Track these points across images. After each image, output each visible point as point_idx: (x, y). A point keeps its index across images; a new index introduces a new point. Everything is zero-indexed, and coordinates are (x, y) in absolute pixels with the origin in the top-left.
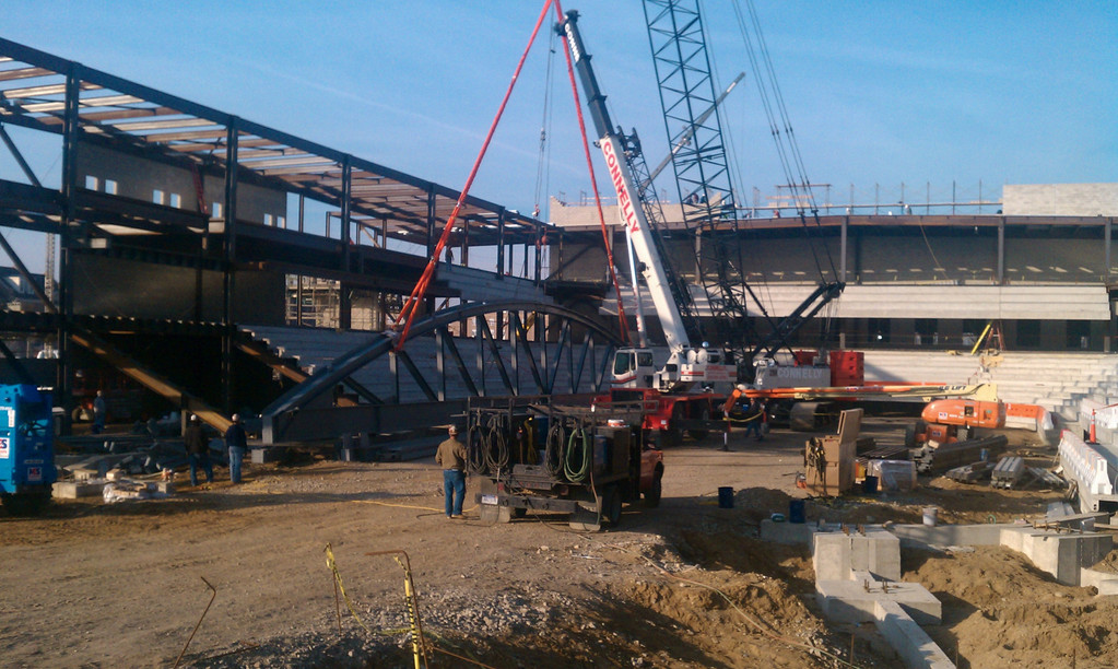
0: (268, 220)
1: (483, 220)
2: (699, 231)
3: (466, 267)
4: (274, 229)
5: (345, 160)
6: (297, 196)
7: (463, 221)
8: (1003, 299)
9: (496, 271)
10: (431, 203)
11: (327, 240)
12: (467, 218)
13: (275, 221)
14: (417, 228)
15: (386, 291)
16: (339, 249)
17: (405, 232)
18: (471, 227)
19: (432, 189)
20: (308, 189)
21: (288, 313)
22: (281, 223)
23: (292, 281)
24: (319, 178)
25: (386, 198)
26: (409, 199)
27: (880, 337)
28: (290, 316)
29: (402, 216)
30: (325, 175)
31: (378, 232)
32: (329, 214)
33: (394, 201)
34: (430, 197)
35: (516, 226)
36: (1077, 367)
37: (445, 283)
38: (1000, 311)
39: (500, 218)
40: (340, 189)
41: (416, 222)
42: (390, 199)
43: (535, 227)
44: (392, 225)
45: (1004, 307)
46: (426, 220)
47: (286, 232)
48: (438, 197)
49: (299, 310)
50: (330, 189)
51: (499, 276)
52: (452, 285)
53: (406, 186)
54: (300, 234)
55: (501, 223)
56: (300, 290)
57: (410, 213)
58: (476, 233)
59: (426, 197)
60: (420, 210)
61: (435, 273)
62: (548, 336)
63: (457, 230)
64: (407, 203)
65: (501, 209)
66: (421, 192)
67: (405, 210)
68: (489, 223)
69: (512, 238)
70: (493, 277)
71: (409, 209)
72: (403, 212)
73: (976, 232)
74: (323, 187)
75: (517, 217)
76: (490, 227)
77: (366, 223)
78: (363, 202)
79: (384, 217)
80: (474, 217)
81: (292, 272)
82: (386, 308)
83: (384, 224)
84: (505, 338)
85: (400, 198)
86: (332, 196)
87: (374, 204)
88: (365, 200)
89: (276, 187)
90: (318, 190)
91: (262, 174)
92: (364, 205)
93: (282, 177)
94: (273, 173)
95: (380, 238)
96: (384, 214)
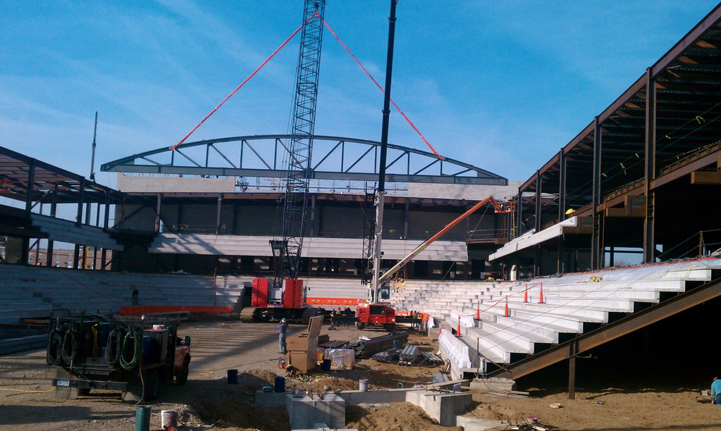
1: (68, 185)
2: (220, 199)
3: (54, 217)
7: (54, 186)
8: (407, 248)
9: (76, 221)
10: (31, 173)
12: (56, 184)
14: (19, 189)
18: (59, 190)
19: (32, 162)
26: (15, 169)
27: (333, 270)
34: (30, 168)
35: (92, 190)
36: (448, 289)
37: (38, 228)
39: (81, 184)
41: (20, 185)
43: (105, 192)
46: (26, 185)
48: (36, 168)
51: (78, 224)
52: (43, 230)
55: (81, 189)
57: (13, 179)
58: (64, 194)
59: (28, 168)
60: (23, 177)
61: (31, 221)
62: (111, 266)
63: (49, 192)
64: (13, 171)
65: (81, 179)
66: (25, 165)
67: (10, 176)
68: (73, 188)
69: (89, 198)
70: (74, 225)
71: (15, 176)
72: (9, 178)
73: (392, 207)
75: (93, 185)
76: (73, 191)
80: (62, 183)
84: (79, 267)
85: (9, 168)
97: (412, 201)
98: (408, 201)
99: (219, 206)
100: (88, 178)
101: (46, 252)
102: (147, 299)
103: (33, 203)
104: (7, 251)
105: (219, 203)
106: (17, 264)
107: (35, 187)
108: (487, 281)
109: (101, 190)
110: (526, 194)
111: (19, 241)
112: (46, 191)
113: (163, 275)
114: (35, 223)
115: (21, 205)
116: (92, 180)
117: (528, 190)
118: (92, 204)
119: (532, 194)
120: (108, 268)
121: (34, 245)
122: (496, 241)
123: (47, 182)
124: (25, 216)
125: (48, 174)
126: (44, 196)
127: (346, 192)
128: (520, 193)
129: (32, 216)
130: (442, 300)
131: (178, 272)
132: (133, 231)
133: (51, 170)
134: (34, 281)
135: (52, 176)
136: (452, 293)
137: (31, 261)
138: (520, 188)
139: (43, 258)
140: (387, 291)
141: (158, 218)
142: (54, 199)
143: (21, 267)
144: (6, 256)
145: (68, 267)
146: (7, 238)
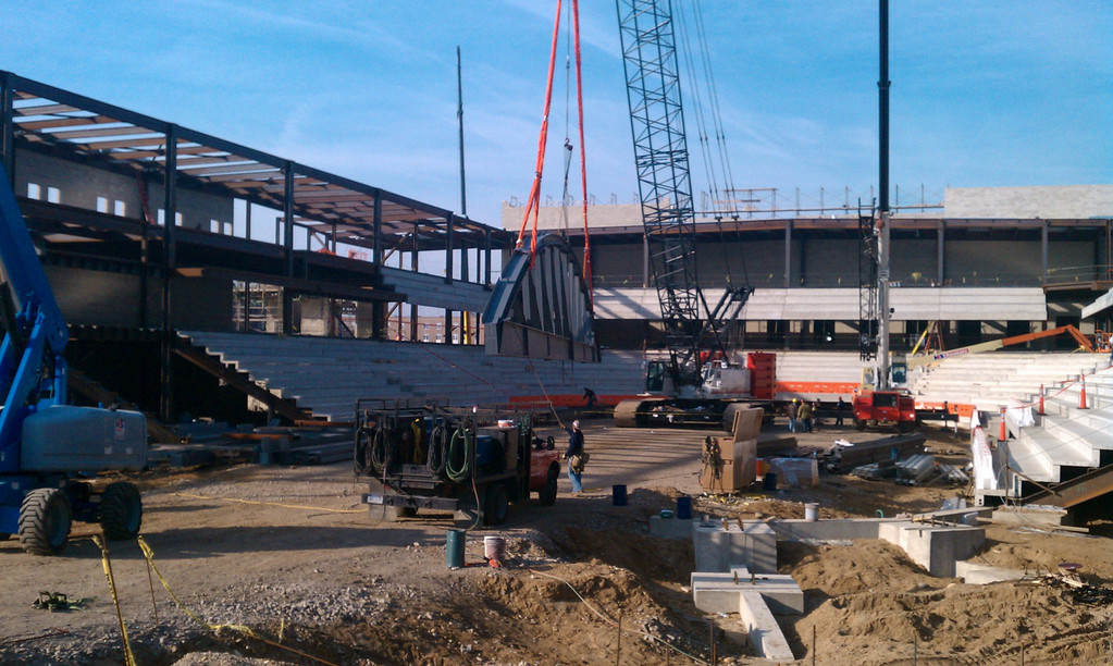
0: (214, 227)
1: (432, 224)
2: (647, 236)
3: (415, 272)
4: (221, 236)
5: (287, 166)
6: (244, 203)
7: (413, 226)
9: (445, 275)
10: (377, 208)
11: (277, 246)
12: (416, 224)
13: (221, 227)
14: (369, 233)
15: (335, 297)
16: (282, 254)
17: (357, 238)
18: (420, 232)
19: (378, 194)
20: (253, 196)
21: (239, 314)
22: (227, 231)
23: (239, 286)
24: (266, 186)
25: (333, 203)
26: (355, 204)
27: (829, 339)
28: (239, 318)
29: (352, 222)
30: (271, 182)
31: (329, 237)
32: (279, 220)
33: (343, 207)
34: (373, 201)
35: (466, 230)
36: (1012, 367)
37: (391, 287)
38: (938, 312)
39: (448, 223)
40: (284, 194)
41: (366, 227)
42: (339, 205)
43: (484, 232)
44: (341, 230)
45: (944, 308)
46: (373, 225)
47: (232, 239)
48: (384, 202)
49: (247, 312)
50: (275, 195)
51: (447, 280)
52: (398, 290)
53: (352, 192)
54: (248, 241)
55: (449, 229)
56: (247, 293)
57: (358, 219)
58: (427, 238)
60: (367, 215)
61: (381, 277)
63: (407, 235)
64: (355, 208)
65: (448, 214)
66: (368, 198)
67: (352, 215)
68: (438, 229)
69: (464, 243)
70: (440, 281)
71: (357, 215)
72: (352, 218)
73: (918, 235)
74: (269, 194)
75: (465, 222)
76: (441, 231)
77: (317, 228)
78: (310, 208)
79: (333, 223)
80: (423, 222)
81: (239, 280)
82: (335, 313)
83: (334, 230)
84: (455, 342)
85: (348, 203)
86: (279, 203)
87: (321, 209)
88: (311, 205)
89: (221, 194)
90: (264, 196)
91: (207, 181)
92: (312, 212)
93: (227, 184)
94: (219, 180)
95: (330, 242)
96: (334, 220)
97: (950, 224)
98: (942, 225)
101: (409, 321)
102: (547, 386)
103: (387, 252)
104: (360, 321)
105: (646, 241)
106: (370, 339)
107: (386, 229)
108: (1079, 352)
109: (479, 229)
111: (370, 306)
112: (404, 234)
114: (387, 281)
115: (367, 255)
116: (463, 216)
121: (395, 308)
122: (1094, 286)
123: (403, 221)
124: (369, 271)
125: (400, 209)
126: (401, 241)
129: (383, 271)
130: (1001, 383)
133: (402, 204)
134: (390, 362)
135: (406, 212)
136: (1019, 373)
137: (393, 335)
139: (407, 328)
140: (902, 370)
142: (414, 245)
143: (370, 343)
144: (359, 328)
145: (438, 341)
146: (356, 303)
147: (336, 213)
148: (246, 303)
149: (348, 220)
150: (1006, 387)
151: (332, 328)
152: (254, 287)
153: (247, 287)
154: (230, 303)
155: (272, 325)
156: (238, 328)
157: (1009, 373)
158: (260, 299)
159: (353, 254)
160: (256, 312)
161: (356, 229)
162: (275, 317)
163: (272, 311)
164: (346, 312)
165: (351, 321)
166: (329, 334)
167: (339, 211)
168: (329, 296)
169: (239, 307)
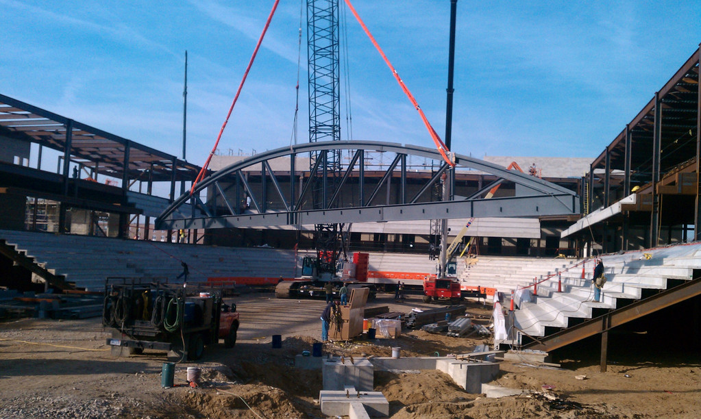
0: (16, 161)
1: (163, 164)
2: (302, 178)
3: (150, 195)
4: (20, 167)
5: (69, 123)
6: (38, 145)
7: (150, 165)
8: (480, 224)
9: (169, 198)
10: (126, 152)
11: (58, 175)
12: (152, 163)
13: (21, 161)
14: (120, 168)
15: (94, 209)
16: (61, 180)
17: (112, 171)
18: (154, 169)
19: (127, 143)
20: (45, 141)
21: (29, 219)
22: (25, 164)
23: (30, 200)
24: (53, 135)
25: (97, 148)
26: (113, 149)
27: (411, 246)
28: (29, 222)
29: (109, 161)
30: (57, 132)
31: (93, 170)
32: (60, 157)
33: (104, 151)
34: (126, 148)
35: (185, 169)
36: (520, 266)
37: (133, 205)
38: (477, 232)
39: (173, 164)
40: (64, 141)
41: (119, 164)
42: (101, 149)
43: (196, 170)
44: (102, 166)
45: (480, 229)
46: (123, 163)
47: (28, 169)
48: (132, 149)
49: (35, 218)
50: (59, 141)
51: (171, 201)
52: (138, 206)
53: (110, 141)
54: (38, 171)
55: (174, 168)
56: (35, 205)
57: (113, 159)
58: (159, 173)
59: (123, 149)
60: (120, 157)
61: (127, 198)
62: (204, 240)
63: (146, 171)
64: (112, 152)
65: (174, 158)
66: (121, 145)
67: (109, 156)
68: (168, 167)
69: (183, 177)
70: (167, 201)
71: (114, 156)
72: (109, 158)
73: (466, 184)
74: (55, 140)
75: (185, 164)
76: (168, 169)
77: (86, 164)
78: (82, 151)
79: (96, 161)
80: (156, 163)
81: (31, 196)
82: (94, 220)
83: (97, 166)
84: (174, 241)
85: (108, 148)
86: (61, 146)
87: (90, 152)
88: (83, 149)
89: (22, 139)
90: (52, 142)
91: (12, 130)
92: (83, 153)
93: (27, 133)
94: (23, 130)
95: (94, 174)
96: (97, 160)
97: (485, 178)
98: (480, 179)
99: (301, 183)
100: (180, 157)
101: (144, 226)
102: (233, 271)
103: (131, 181)
104: (109, 226)
105: (301, 181)
106: (117, 238)
107: (131, 167)
108: (558, 258)
109: (193, 169)
110: (597, 171)
111: (118, 216)
112: (143, 170)
113: (248, 249)
114: (130, 200)
115: (118, 183)
116: (184, 160)
117: (599, 166)
118: (186, 182)
119: (602, 171)
120: (201, 242)
121: (134, 219)
122: (568, 218)
123: (144, 162)
124: (122, 193)
125: (143, 154)
126: (141, 175)
127: (421, 169)
128: (592, 170)
129: (128, 194)
130: (512, 276)
131: (263, 246)
132: (222, 207)
133: (144, 151)
134: (128, 253)
135: (146, 156)
136: (523, 269)
137: (132, 236)
138: (591, 165)
139: (142, 231)
140: (454, 266)
141: (245, 195)
142: (150, 177)
143: (117, 240)
144: (109, 231)
145: (162, 240)
146: (109, 214)
147: (99, 155)
148: (35, 212)
149: (107, 160)
150: (515, 278)
151: (91, 230)
152: (41, 201)
153: (36, 201)
154: (24, 211)
155: (51, 227)
156: (28, 228)
157: (518, 270)
158: (44, 209)
159: (109, 182)
160: (41, 218)
161: (112, 166)
162: (54, 222)
163: (52, 218)
164: (102, 220)
165: (104, 225)
166: (90, 234)
167: (101, 153)
168: (91, 208)
169: (30, 214)
